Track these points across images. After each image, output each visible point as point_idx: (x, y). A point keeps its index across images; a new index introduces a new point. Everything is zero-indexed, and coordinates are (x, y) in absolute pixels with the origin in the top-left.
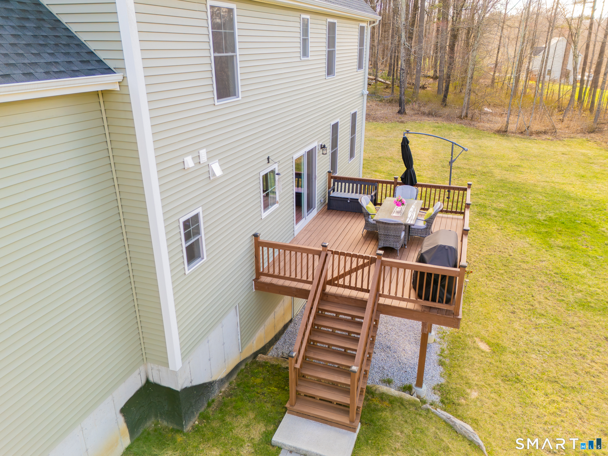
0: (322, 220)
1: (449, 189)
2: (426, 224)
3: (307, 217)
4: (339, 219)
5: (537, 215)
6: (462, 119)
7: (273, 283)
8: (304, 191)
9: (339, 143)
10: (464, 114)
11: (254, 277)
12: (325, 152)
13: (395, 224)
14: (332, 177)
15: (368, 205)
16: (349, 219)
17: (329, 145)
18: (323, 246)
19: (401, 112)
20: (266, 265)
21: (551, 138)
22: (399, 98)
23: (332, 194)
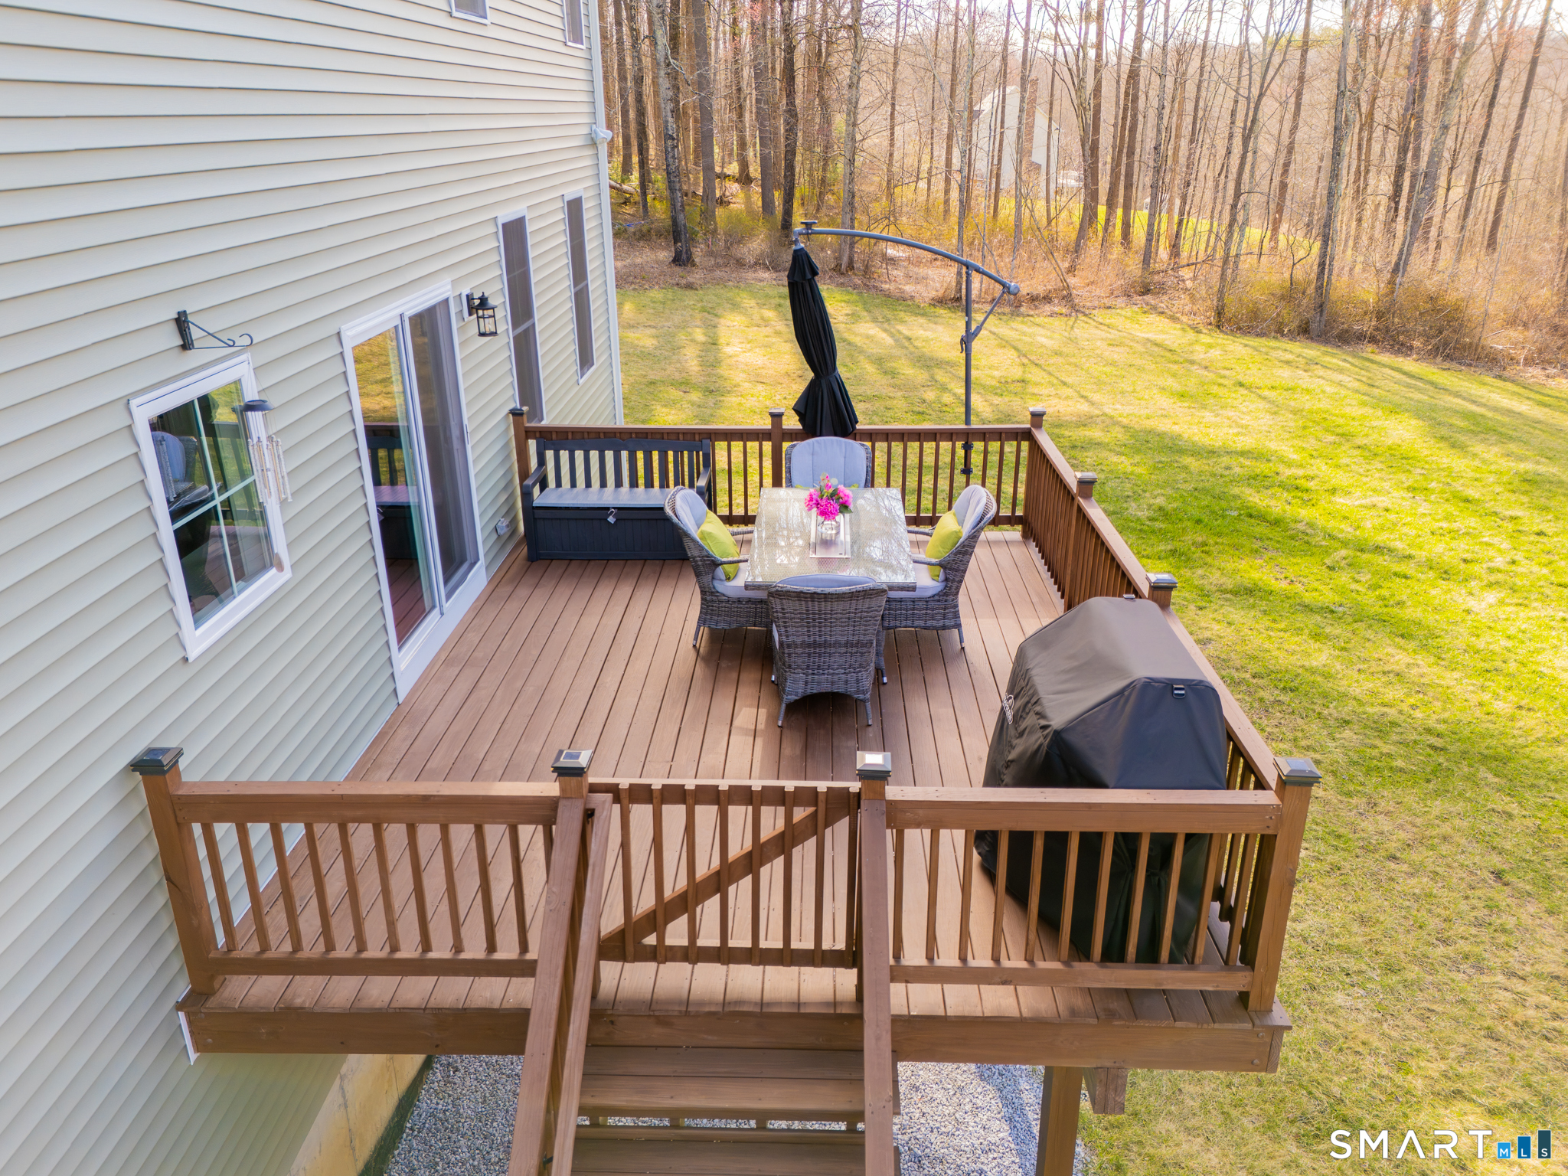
0: (513, 606)
1: (968, 437)
2: (942, 577)
3: (446, 606)
4: (583, 593)
5: (1125, 505)
6: (842, 274)
7: (298, 1002)
8: (421, 496)
9: (536, 303)
10: (845, 260)
11: (182, 989)
12: (489, 325)
13: (853, 596)
14: (529, 433)
15: (706, 527)
16: (625, 590)
17: (500, 300)
18: (562, 772)
19: (682, 260)
20: (241, 908)
21: (1064, 311)
22: (669, 222)
23: (539, 499)
